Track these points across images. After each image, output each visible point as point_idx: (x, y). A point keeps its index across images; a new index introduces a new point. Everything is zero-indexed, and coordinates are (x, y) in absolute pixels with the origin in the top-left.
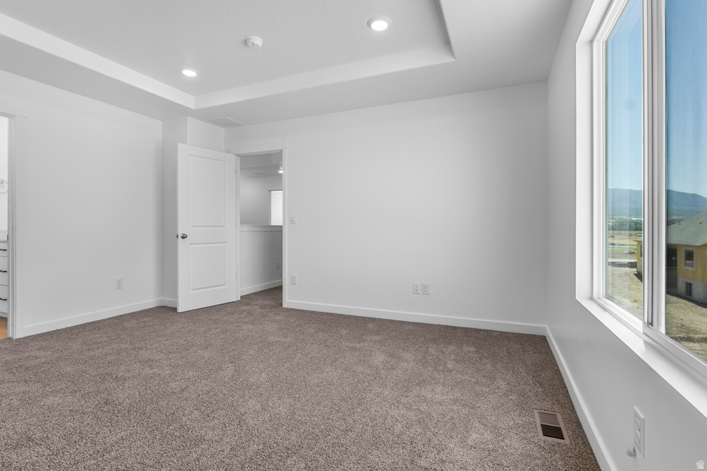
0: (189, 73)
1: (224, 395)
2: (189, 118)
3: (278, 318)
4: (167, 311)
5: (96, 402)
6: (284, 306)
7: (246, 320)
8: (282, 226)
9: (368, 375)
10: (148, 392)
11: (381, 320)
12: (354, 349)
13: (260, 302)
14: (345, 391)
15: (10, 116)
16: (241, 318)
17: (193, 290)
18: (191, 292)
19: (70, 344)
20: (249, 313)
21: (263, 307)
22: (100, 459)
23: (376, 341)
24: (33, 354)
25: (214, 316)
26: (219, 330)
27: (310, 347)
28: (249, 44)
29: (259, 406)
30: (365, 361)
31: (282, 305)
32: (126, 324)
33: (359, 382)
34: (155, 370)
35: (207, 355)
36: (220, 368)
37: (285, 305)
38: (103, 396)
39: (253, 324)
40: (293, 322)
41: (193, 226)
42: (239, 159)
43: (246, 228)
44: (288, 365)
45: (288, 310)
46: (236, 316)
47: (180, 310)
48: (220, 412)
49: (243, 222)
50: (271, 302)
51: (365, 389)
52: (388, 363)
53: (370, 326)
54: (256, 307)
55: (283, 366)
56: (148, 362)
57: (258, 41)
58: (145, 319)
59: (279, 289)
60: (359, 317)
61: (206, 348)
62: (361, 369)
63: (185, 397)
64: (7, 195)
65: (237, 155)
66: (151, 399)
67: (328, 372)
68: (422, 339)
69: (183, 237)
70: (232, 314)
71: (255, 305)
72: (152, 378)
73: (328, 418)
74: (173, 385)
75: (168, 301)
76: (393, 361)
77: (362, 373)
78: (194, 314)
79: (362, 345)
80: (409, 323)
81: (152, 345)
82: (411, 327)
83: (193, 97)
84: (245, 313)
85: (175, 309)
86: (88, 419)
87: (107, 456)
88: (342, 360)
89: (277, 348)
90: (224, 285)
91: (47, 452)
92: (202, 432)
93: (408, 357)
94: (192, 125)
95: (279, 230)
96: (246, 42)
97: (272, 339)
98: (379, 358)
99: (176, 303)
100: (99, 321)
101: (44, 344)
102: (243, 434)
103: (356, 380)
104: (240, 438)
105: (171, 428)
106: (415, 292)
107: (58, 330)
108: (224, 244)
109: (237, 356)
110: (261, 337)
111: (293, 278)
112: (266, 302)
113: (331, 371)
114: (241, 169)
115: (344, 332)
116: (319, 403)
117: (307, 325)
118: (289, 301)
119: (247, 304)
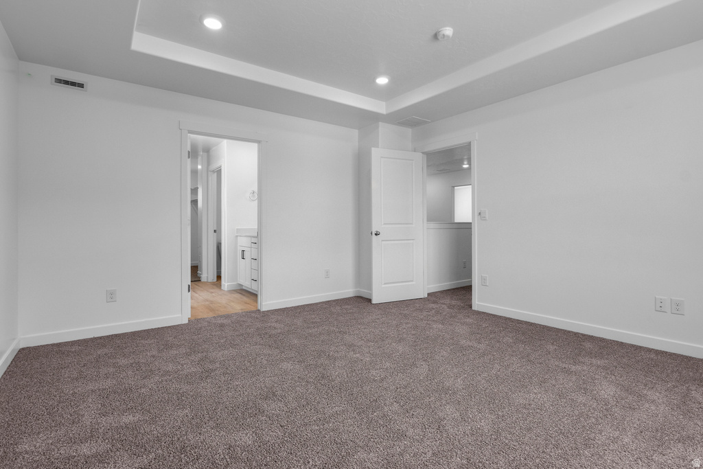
0: (382, 81)
1: (421, 393)
2: (380, 123)
3: (468, 320)
4: (363, 301)
5: (316, 375)
6: (473, 309)
7: (435, 319)
8: (471, 223)
9: (594, 409)
10: (354, 374)
11: (602, 340)
12: (568, 372)
13: (448, 301)
14: (563, 422)
15: (259, 142)
16: (430, 315)
17: (385, 284)
18: (383, 286)
19: (295, 321)
20: (438, 313)
21: (450, 307)
22: (322, 427)
23: (598, 367)
24: (273, 325)
25: (404, 310)
26: (409, 325)
27: (509, 359)
28: (439, 38)
29: (459, 415)
30: (585, 389)
31: (471, 307)
32: (333, 309)
33: (581, 415)
34: (358, 355)
35: (400, 348)
36: (414, 365)
37: (475, 307)
38: (321, 370)
39: (443, 324)
40: (486, 327)
41: (385, 224)
42: (425, 156)
43: (432, 225)
44: (485, 375)
45: (479, 313)
46: (425, 313)
47: (374, 302)
48: (418, 410)
49: (430, 219)
50: (459, 303)
51: (591, 427)
52: (622, 399)
53: (588, 345)
54: (443, 306)
55: (480, 375)
56: (351, 346)
57: (448, 31)
58: (346, 307)
59: (468, 289)
60: (569, 332)
61: (400, 341)
62: (581, 399)
63: (385, 386)
64: (257, 201)
65: (423, 153)
66: (357, 381)
67: (536, 394)
68: (676, 375)
69: (376, 234)
70: (421, 310)
71: (443, 304)
72: (356, 362)
73: (544, 452)
74: (374, 372)
75: (364, 292)
76: (630, 397)
77: (584, 405)
78: (386, 307)
79: (579, 368)
80: (650, 350)
81: (353, 331)
82: (652, 356)
83: (384, 103)
84: (433, 311)
85: (370, 300)
86: (311, 389)
87: (326, 425)
88: (554, 382)
89: (471, 353)
90: (412, 281)
91: (285, 409)
92: (404, 427)
93: (655, 398)
94: (384, 129)
95: (467, 227)
96: (436, 36)
97: (463, 342)
98: (607, 390)
99: (371, 294)
100: (313, 304)
101: (280, 318)
102: (444, 442)
103: (577, 412)
104: (441, 444)
105: (375, 414)
106: (659, 309)
107: (287, 308)
108: (412, 241)
109: (429, 355)
110: (452, 339)
111: (483, 280)
112: (453, 302)
113: (540, 393)
114: (428, 166)
115: (551, 348)
116: (529, 429)
117: (503, 333)
118: (479, 302)
119: (434, 302)
